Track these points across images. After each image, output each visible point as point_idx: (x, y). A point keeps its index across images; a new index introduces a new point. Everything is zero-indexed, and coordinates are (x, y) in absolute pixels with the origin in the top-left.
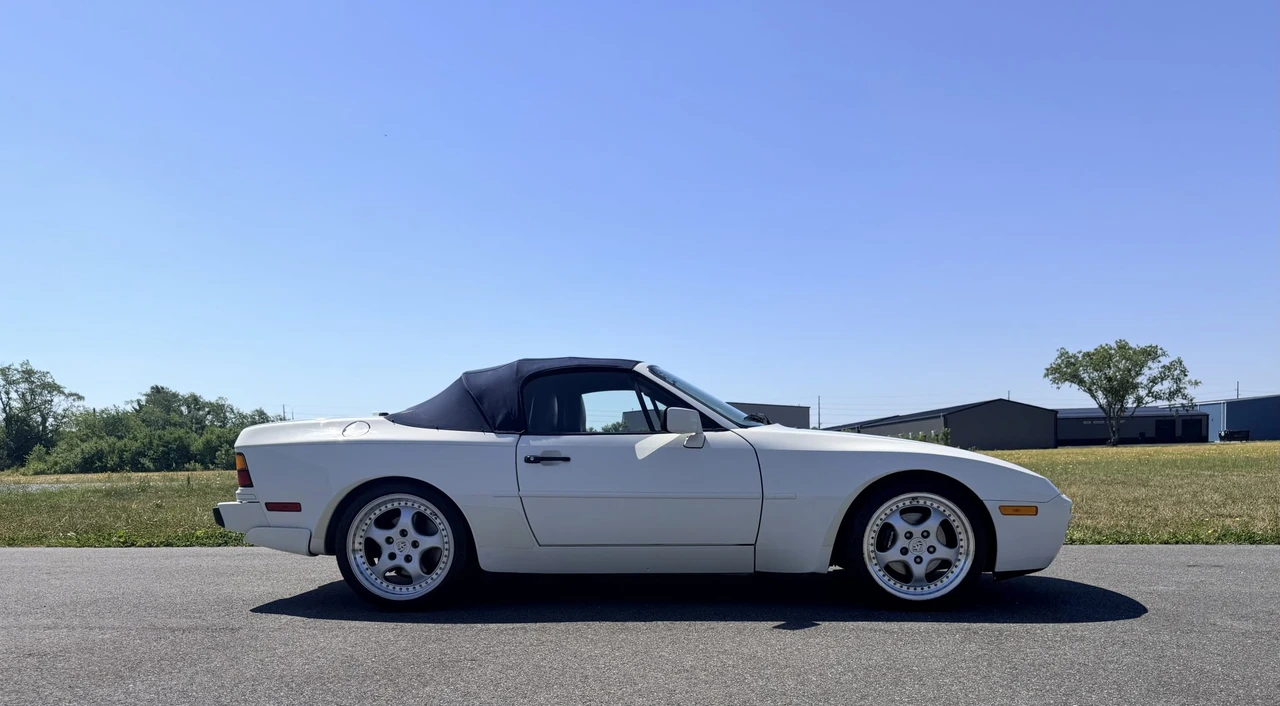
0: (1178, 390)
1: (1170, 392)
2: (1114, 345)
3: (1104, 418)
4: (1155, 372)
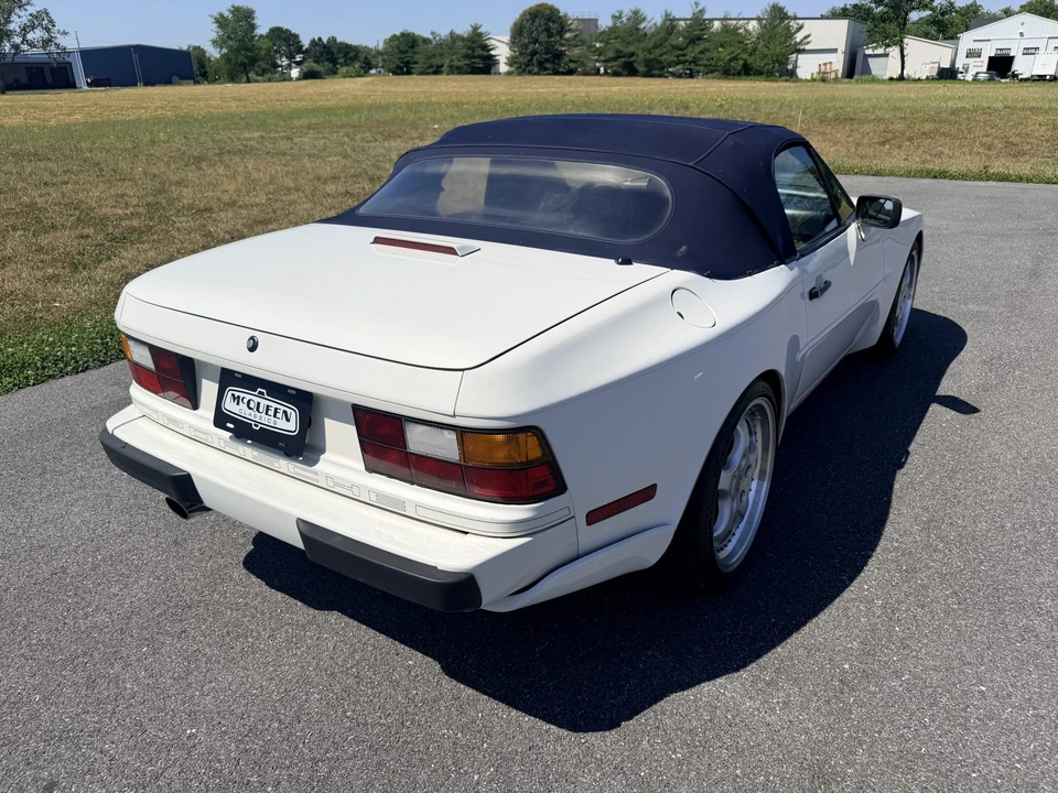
0: (50, 39)
1: (43, 41)
4: (25, 20)
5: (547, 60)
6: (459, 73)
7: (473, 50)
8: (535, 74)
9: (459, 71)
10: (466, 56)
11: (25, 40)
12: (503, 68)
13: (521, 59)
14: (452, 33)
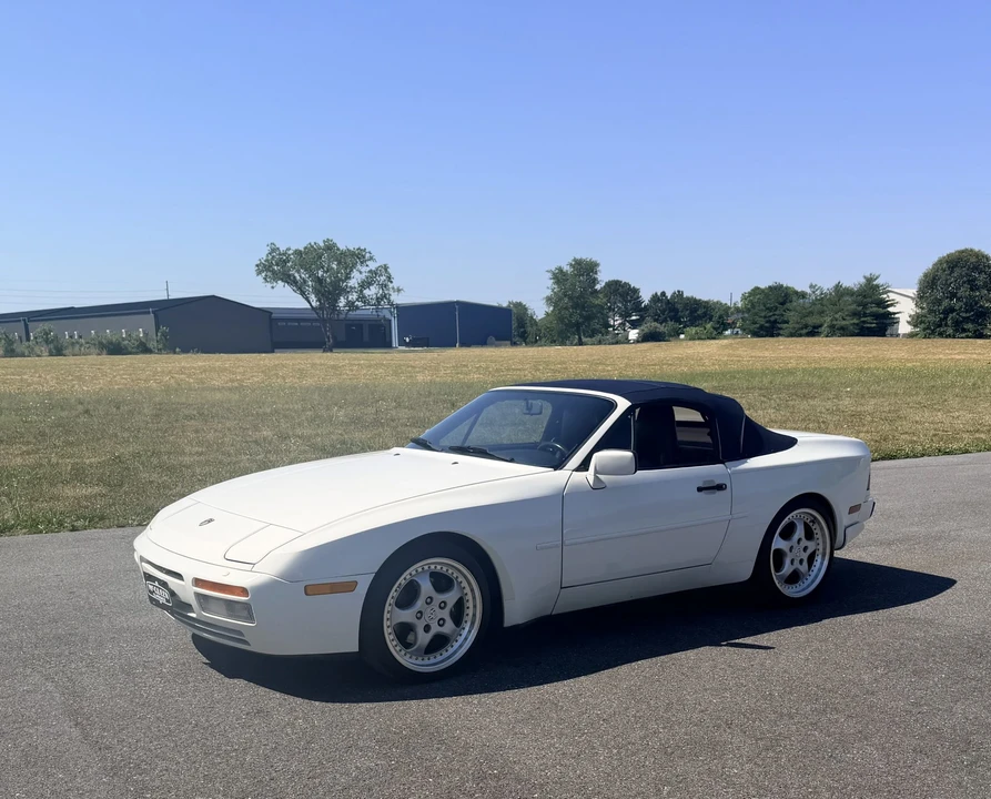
0: (384, 296)
1: (377, 298)
2: (322, 245)
3: (316, 320)
4: (363, 276)
5: (967, 320)
6: (843, 336)
7: (865, 306)
8: (949, 336)
9: (844, 332)
10: (854, 314)
11: (362, 298)
12: (904, 328)
13: (931, 318)
14: (838, 287)
